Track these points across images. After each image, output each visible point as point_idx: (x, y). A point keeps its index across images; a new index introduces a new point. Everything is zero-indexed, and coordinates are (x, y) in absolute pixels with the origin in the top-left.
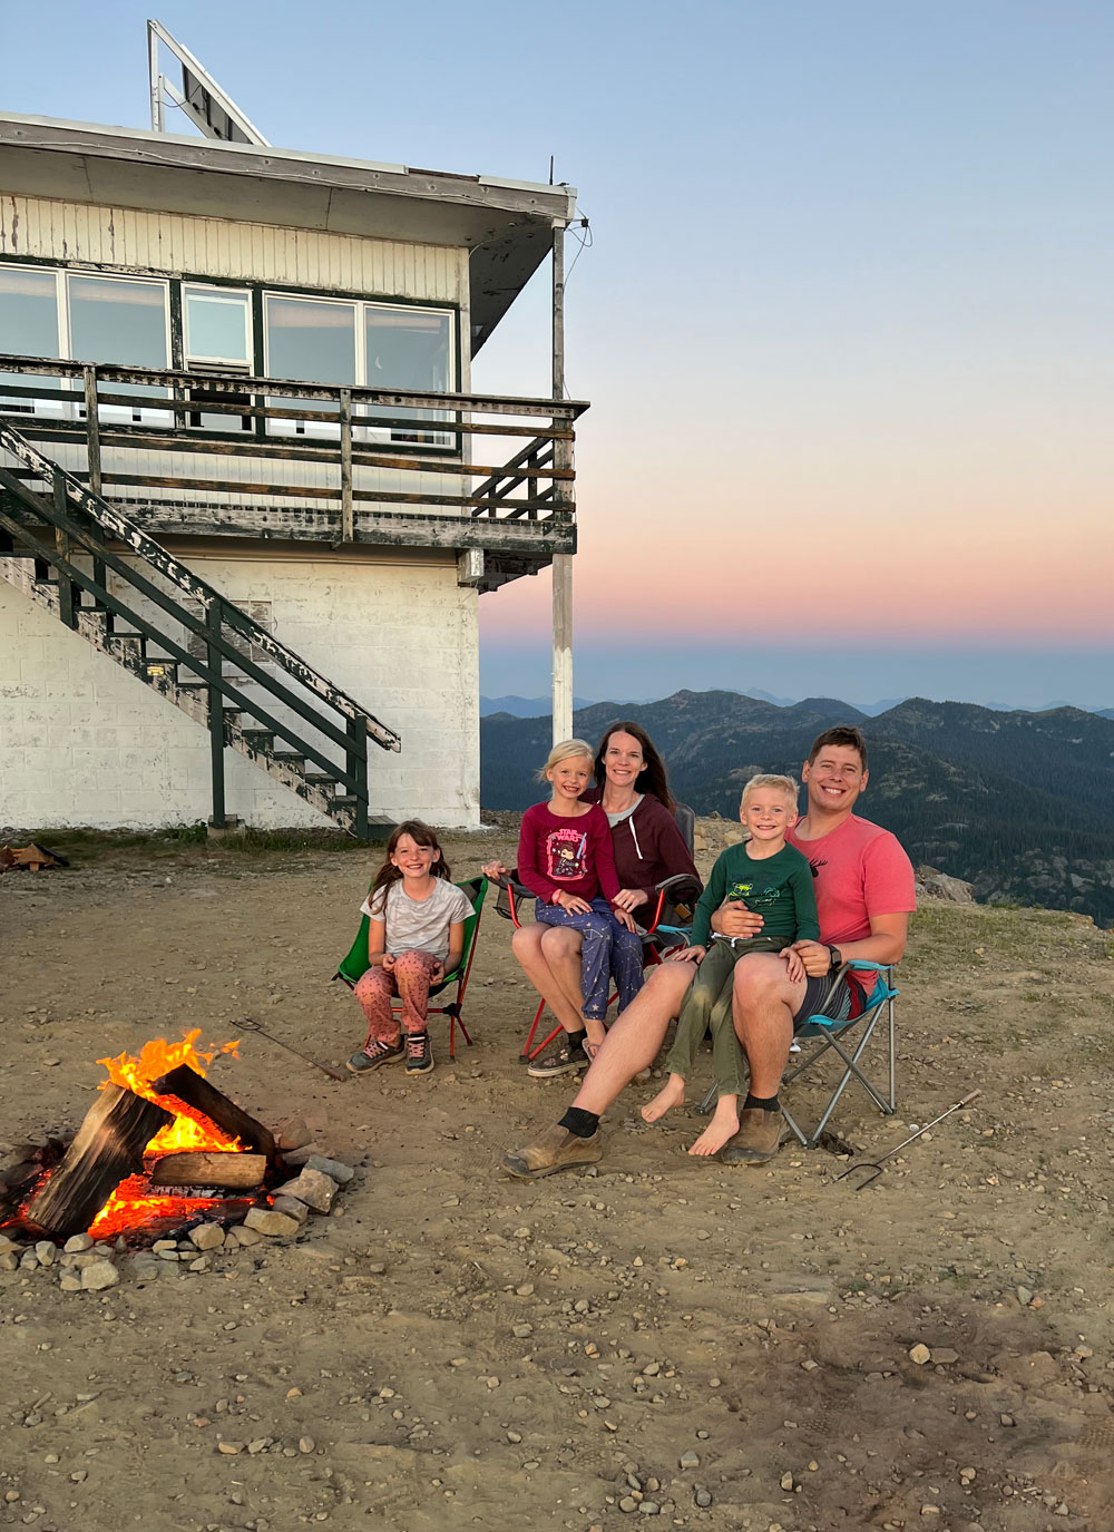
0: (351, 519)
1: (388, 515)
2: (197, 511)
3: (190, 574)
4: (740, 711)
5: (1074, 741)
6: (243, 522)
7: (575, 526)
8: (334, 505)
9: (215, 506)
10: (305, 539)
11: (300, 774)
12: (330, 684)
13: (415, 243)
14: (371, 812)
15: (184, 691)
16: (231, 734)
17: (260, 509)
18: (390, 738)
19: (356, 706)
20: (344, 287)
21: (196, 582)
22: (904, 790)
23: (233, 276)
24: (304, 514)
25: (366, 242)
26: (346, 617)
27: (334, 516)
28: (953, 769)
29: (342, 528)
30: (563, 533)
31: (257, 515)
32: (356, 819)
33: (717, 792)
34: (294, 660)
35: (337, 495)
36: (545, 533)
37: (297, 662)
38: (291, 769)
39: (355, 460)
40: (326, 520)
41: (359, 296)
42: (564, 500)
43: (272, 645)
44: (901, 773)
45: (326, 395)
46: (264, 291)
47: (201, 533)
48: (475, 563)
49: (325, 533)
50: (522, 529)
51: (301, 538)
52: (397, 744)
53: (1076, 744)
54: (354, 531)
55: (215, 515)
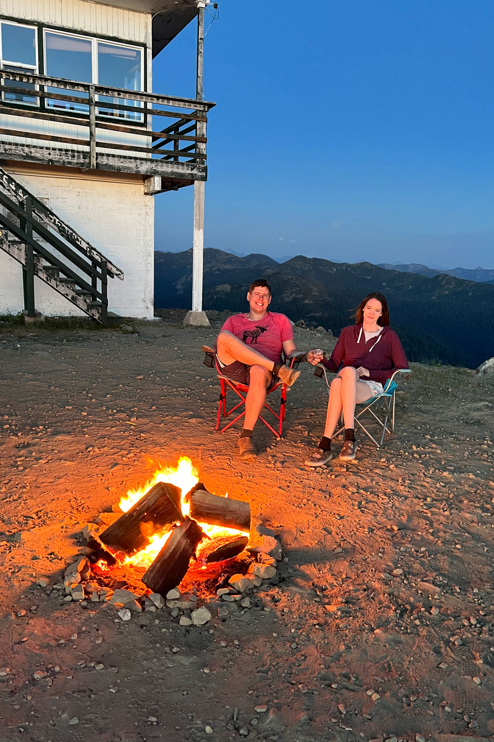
0: (95, 157)
1: (114, 156)
2: (13, 147)
3: (15, 182)
4: (220, 258)
5: (368, 277)
6: (38, 155)
7: (206, 167)
8: (86, 149)
9: (23, 145)
10: (71, 166)
11: (73, 290)
12: (88, 244)
13: (124, 9)
14: (109, 310)
15: (13, 245)
16: (37, 269)
17: (47, 148)
18: (118, 273)
19: (102, 256)
20: (86, 30)
21: (18, 186)
22: (294, 298)
23: (27, 18)
24: (70, 153)
25: (98, 6)
26: (87, 208)
27: (86, 155)
28: (315, 289)
29: (90, 161)
30: (201, 170)
31: (46, 152)
32: (101, 314)
33: (210, 296)
34: (70, 230)
35: (88, 143)
36: (192, 170)
37: (71, 232)
38: (68, 287)
39: (97, 125)
40: (82, 157)
41: (95, 35)
42: (201, 153)
43: (58, 222)
44: (292, 290)
45: (81, 89)
46: (44, 28)
47: (16, 159)
48: (157, 183)
49: (81, 163)
50: (180, 167)
51: (69, 166)
52: (122, 276)
53: (368, 279)
54: (97, 163)
55: (23, 150)
